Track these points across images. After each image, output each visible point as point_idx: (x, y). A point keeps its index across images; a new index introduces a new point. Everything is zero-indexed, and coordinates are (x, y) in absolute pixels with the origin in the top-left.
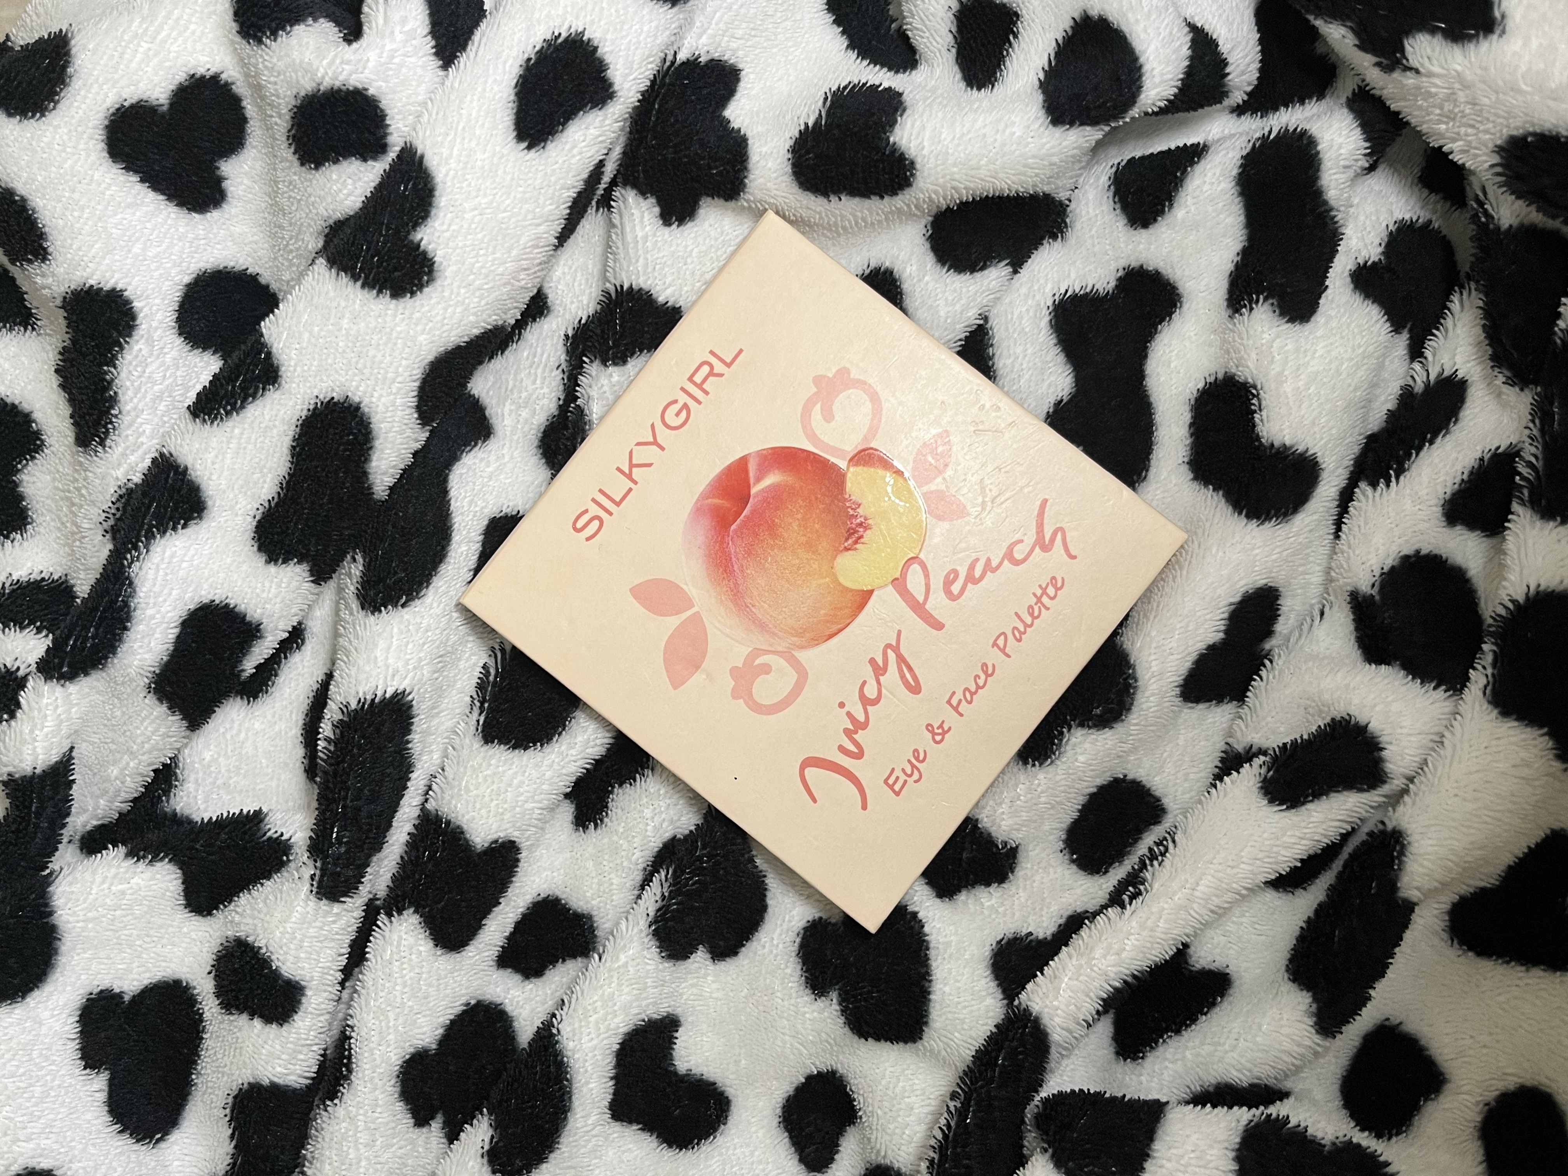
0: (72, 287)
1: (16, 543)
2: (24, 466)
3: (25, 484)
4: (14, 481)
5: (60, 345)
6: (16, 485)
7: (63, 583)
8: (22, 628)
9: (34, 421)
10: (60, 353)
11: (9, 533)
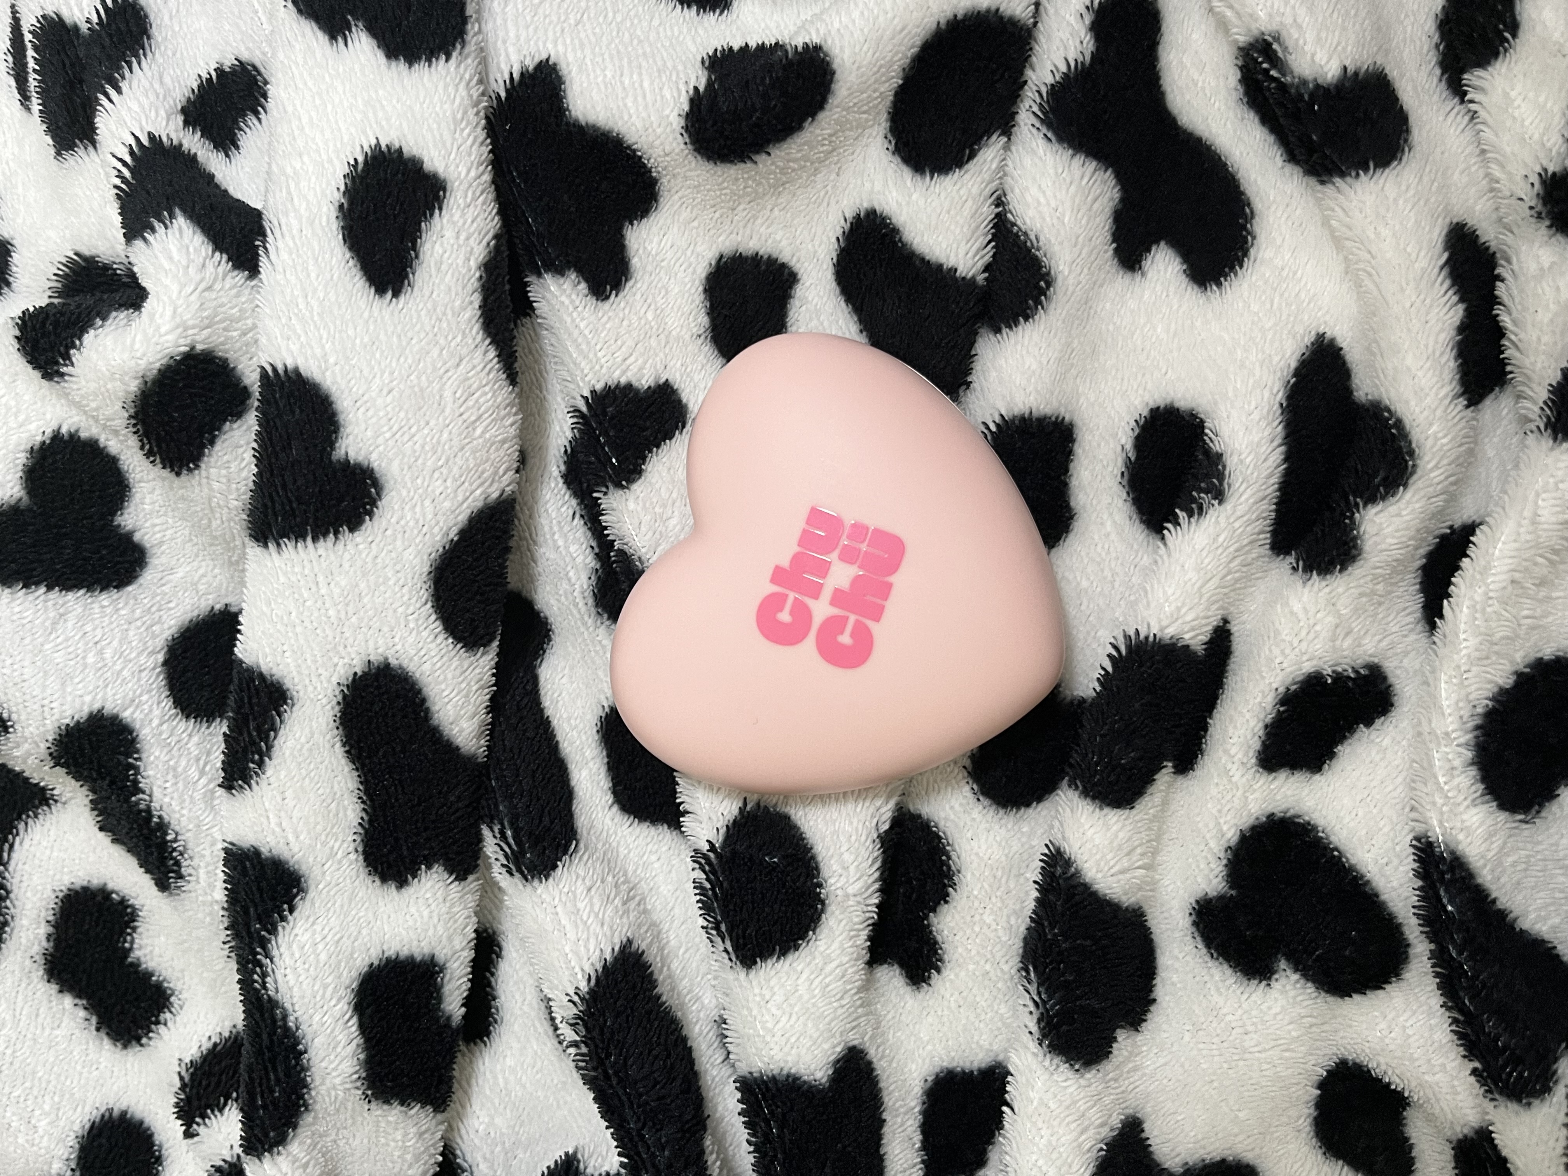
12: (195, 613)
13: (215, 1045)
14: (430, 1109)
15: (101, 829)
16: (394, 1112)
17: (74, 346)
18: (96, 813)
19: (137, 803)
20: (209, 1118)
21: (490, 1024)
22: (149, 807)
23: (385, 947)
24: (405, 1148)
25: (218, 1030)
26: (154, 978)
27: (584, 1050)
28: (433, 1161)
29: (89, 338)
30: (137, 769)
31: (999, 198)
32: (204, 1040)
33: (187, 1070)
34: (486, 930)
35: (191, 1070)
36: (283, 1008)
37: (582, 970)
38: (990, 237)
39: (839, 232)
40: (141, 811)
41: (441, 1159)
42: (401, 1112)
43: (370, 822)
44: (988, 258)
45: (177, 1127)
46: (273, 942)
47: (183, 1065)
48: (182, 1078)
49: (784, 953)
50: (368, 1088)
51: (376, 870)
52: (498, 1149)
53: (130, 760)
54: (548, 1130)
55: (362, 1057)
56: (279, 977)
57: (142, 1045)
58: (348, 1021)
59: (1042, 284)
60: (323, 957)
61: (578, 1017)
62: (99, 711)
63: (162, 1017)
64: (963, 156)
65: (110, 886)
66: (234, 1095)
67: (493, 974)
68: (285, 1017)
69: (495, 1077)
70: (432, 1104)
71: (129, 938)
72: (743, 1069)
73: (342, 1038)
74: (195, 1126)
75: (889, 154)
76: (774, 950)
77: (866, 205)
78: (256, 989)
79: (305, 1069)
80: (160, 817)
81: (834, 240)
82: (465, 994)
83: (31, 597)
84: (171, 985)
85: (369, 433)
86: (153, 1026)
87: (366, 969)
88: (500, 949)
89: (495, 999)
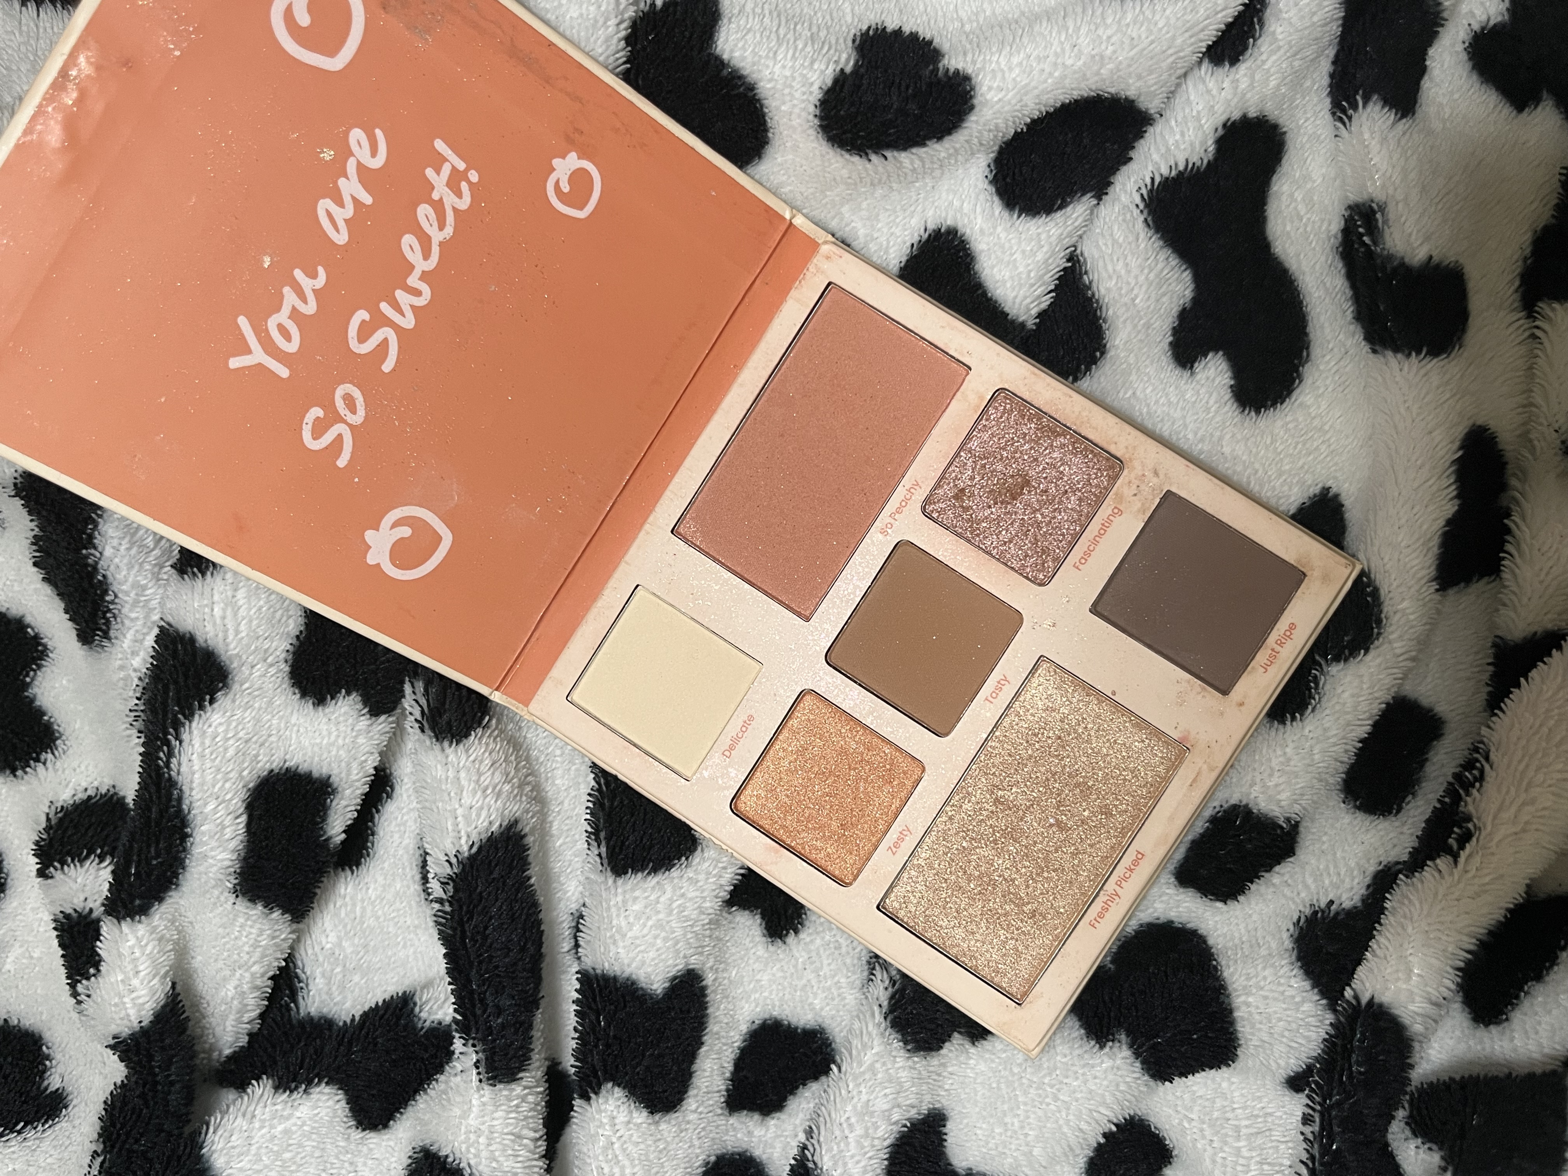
1: (49, 764)
2: (33, 679)
3: (39, 697)
4: (28, 698)
5: (30, 535)
6: (32, 701)
7: (112, 796)
8: (82, 861)
9: (29, 626)
10: (33, 544)
11: (38, 754)
13: (90, 798)
14: (288, 917)
15: (35, 564)
16: (255, 911)
18: (35, 547)
19: (87, 557)
20: (69, 866)
21: (362, 856)
22: (97, 563)
23: (288, 758)
24: (255, 947)
25: (96, 784)
26: (46, 718)
27: (447, 908)
28: (276, 964)
30: (96, 525)
31: (1072, 254)
32: (81, 789)
33: (56, 813)
34: (384, 770)
35: (60, 815)
36: (181, 790)
38: (1053, 287)
39: (916, 239)
40: (88, 565)
41: (284, 964)
42: (259, 913)
43: (307, 637)
44: (1044, 306)
45: (32, 863)
46: (187, 727)
47: (53, 808)
48: (48, 819)
49: (654, 870)
50: (239, 884)
51: (298, 684)
52: (338, 970)
53: (93, 515)
54: (389, 964)
55: (242, 853)
56: (184, 760)
57: (15, 776)
58: (237, 818)
59: (1098, 354)
60: (230, 752)
61: (451, 878)
63: (43, 756)
64: (1054, 205)
65: (28, 619)
66: (99, 851)
67: (378, 811)
68: (180, 798)
69: (354, 905)
70: (292, 914)
71: (32, 673)
72: (588, 963)
73: (228, 831)
74: (52, 869)
75: (986, 181)
77: (950, 223)
78: (159, 765)
79: (185, 850)
80: (104, 576)
81: (908, 244)
82: (349, 822)
84: (61, 729)
86: (32, 762)
87: (265, 774)
88: (393, 790)
89: (373, 834)
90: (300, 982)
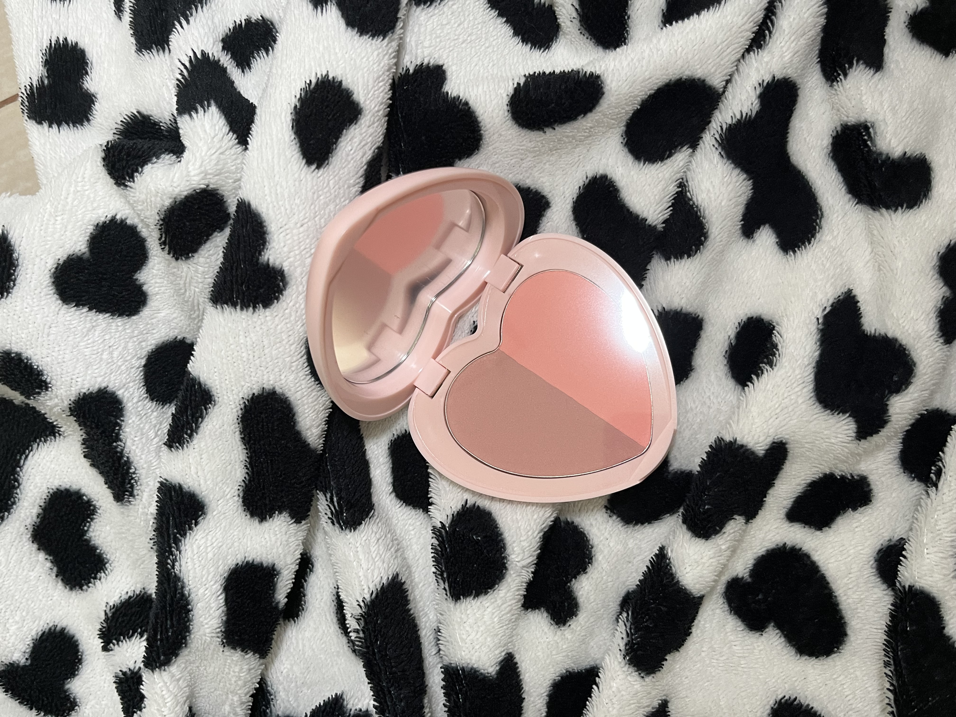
0: (72, 399)
1: (102, 580)
2: (89, 527)
3: (93, 538)
4: (86, 540)
5: (80, 439)
6: (88, 541)
7: (143, 594)
8: (130, 637)
9: (84, 495)
10: (83, 444)
11: (96, 575)
12: (167, 338)
13: (130, 597)
14: (257, 656)
15: (85, 456)
16: (237, 655)
17: (137, 171)
18: (84, 446)
20: (122, 642)
21: (299, 611)
22: (122, 450)
23: (246, 555)
24: (239, 678)
25: (133, 588)
26: (98, 551)
27: (361, 635)
28: (254, 686)
29: (148, 168)
30: (120, 426)
31: (681, 183)
32: (124, 593)
33: (110, 610)
34: (306, 554)
35: (112, 611)
36: (183, 582)
37: (369, 588)
38: (670, 204)
39: (581, 184)
40: (117, 452)
41: (258, 686)
42: (241, 655)
43: (250, 481)
44: (666, 216)
45: (98, 643)
46: (183, 542)
47: (108, 606)
48: (106, 614)
49: (477, 595)
50: (224, 638)
51: (248, 509)
52: (293, 685)
53: (118, 421)
54: (324, 678)
55: (224, 618)
56: (183, 563)
57: (82, 590)
58: (218, 596)
59: (703, 238)
60: (210, 555)
61: (362, 615)
62: (105, 388)
63: (99, 575)
64: (665, 155)
65: (83, 491)
66: (139, 630)
67: (306, 581)
68: (183, 587)
69: (297, 643)
70: (259, 654)
71: (88, 524)
72: (447, 660)
73: (214, 605)
74: (111, 645)
75: (622, 145)
76: (472, 592)
77: (601, 172)
78: (168, 568)
79: (189, 620)
80: (128, 458)
81: (577, 187)
82: (289, 591)
83: (78, 313)
84: (108, 557)
85: (285, 249)
86: (92, 580)
87: (234, 566)
88: (313, 566)
89: (304, 596)
90: (271, 695)
